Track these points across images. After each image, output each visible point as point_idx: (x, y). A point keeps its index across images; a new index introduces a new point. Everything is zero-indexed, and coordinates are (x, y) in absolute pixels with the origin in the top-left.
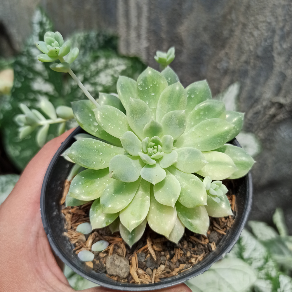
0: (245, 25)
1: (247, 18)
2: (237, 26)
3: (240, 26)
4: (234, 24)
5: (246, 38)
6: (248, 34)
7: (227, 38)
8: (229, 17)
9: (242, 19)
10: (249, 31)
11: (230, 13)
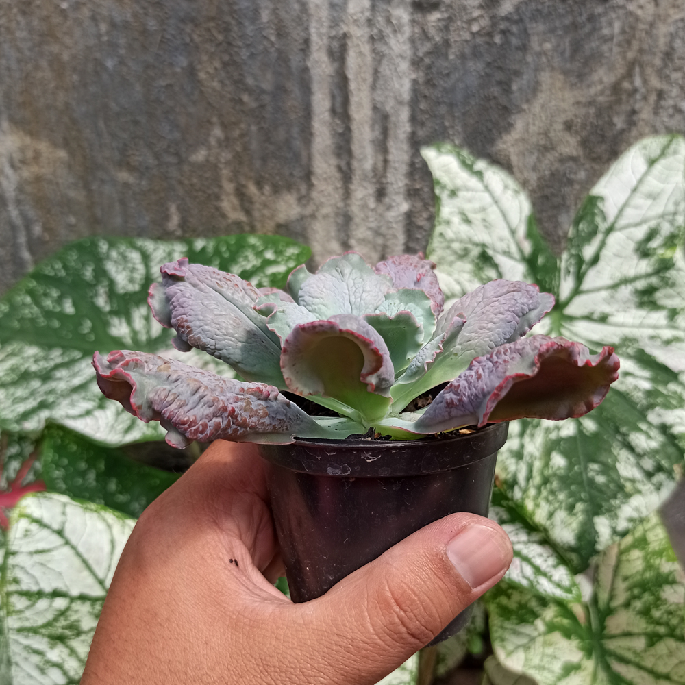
0: (661, 95)
1: (668, 77)
2: (645, 98)
3: (653, 98)
4: (638, 96)
5: (666, 119)
6: (671, 111)
7: (622, 131)
8: (626, 85)
9: (655, 82)
10: (671, 102)
11: (629, 75)
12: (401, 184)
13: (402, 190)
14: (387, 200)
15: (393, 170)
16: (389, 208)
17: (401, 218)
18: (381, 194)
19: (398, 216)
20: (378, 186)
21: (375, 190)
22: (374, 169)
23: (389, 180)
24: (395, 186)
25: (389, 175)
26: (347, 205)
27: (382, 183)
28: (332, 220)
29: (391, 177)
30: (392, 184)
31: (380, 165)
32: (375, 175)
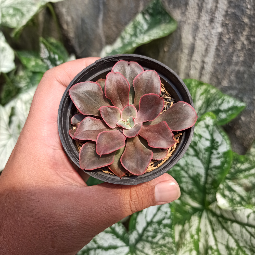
12: (220, 19)
13: (220, 22)
14: (213, 24)
15: (218, 12)
16: (213, 28)
17: (217, 34)
18: (212, 21)
19: (216, 33)
20: (211, 17)
21: (210, 18)
22: (211, 9)
23: (216, 16)
24: (218, 19)
25: (216, 13)
26: (198, 21)
27: (213, 16)
28: (191, 26)
29: (217, 15)
30: (217, 18)
31: (214, 8)
32: (211, 12)
